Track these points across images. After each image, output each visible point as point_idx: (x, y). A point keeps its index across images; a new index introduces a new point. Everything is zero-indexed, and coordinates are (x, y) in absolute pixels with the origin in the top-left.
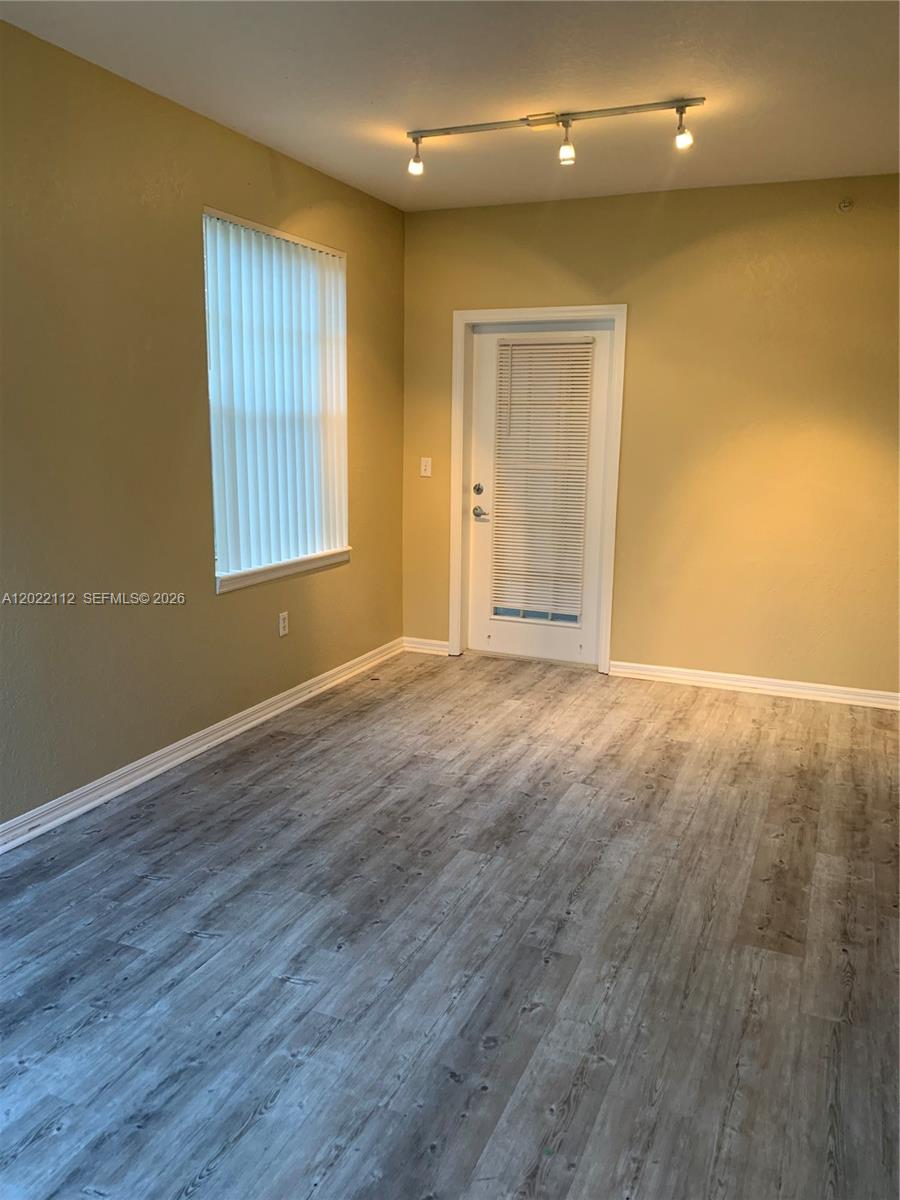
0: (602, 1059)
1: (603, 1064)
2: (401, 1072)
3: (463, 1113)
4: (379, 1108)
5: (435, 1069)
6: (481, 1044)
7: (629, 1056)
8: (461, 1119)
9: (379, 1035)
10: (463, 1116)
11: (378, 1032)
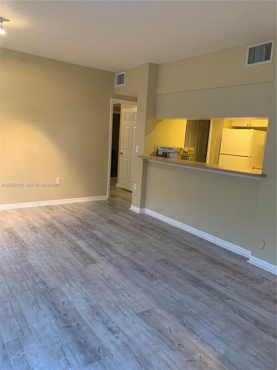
0: (92, 302)
1: (93, 303)
2: (54, 336)
3: (81, 332)
4: (61, 346)
5: (61, 329)
6: (64, 317)
7: (96, 298)
8: (83, 333)
9: (35, 333)
10: (82, 332)
11: (34, 333)
